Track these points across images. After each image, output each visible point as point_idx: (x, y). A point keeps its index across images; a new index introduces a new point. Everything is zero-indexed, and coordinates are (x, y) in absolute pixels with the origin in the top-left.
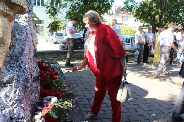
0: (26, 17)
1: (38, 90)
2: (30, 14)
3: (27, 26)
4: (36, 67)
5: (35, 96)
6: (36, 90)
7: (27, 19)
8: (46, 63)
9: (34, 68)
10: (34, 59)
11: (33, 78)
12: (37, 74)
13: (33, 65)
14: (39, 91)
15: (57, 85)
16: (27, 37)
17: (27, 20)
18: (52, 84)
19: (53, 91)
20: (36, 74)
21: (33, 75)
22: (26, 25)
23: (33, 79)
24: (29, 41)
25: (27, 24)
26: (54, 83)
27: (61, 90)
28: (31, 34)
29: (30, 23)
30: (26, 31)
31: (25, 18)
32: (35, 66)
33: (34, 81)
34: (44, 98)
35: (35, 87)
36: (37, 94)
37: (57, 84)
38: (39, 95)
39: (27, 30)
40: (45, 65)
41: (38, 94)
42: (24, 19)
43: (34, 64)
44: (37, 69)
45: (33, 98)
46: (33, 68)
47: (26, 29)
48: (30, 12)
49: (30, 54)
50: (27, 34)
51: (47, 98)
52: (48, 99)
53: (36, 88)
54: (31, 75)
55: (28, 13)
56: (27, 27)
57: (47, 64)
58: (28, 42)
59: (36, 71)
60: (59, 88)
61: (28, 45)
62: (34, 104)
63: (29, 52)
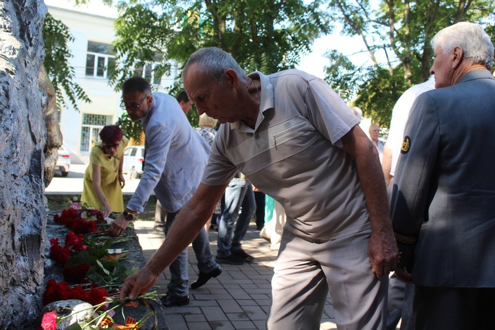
0: (14, 49)
1: (34, 280)
2: (31, 45)
3: (12, 73)
4: (34, 204)
5: (21, 300)
6: (27, 279)
7: (14, 53)
8: (89, 214)
9: (24, 208)
10: (31, 180)
11: (17, 237)
12: (35, 226)
13: (24, 196)
14: (38, 285)
15: (107, 272)
16: (8, 107)
17: (15, 56)
18: (92, 268)
19: (89, 287)
20: (30, 226)
21: (18, 227)
22: (7, 70)
23: (18, 243)
24: (12, 117)
25: (12, 68)
26: (101, 266)
27: (117, 287)
28: (27, 101)
29: (27, 70)
30: (6, 86)
31: (7, 50)
32: (29, 202)
33: (22, 251)
34: (49, 306)
35: (25, 271)
36: (30, 292)
37: (111, 270)
38: (37, 297)
39: (8, 83)
41: (33, 294)
42: (7, 55)
43: (27, 193)
44: (37, 211)
45: (12, 305)
46: (19, 207)
47: (4, 79)
48: (30, 40)
49: (15, 160)
50: (7, 96)
51: (58, 305)
52: (61, 308)
53: (29, 273)
54: (12, 226)
55: (25, 41)
56: (12, 76)
57: (94, 215)
58: (9, 122)
59: (31, 216)
60: (114, 281)
61: (8, 129)
62: (12, 325)
63: (10, 154)
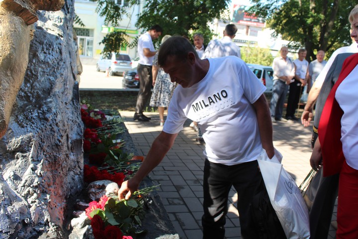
0: (61, 19)
1: (79, 166)
2: (68, 13)
3: (62, 37)
4: (77, 120)
5: (73, 179)
6: (75, 167)
7: (61, 22)
8: (96, 114)
9: (72, 123)
10: (74, 104)
11: (70, 141)
12: (79, 134)
13: (71, 115)
14: (81, 170)
15: (116, 158)
16: (61, 60)
17: (62, 24)
18: (108, 156)
19: (109, 169)
20: (76, 134)
21: (70, 136)
22: (59, 34)
23: (70, 145)
24: (64, 66)
25: (61, 33)
26: (112, 153)
27: (125, 169)
28: (70, 53)
29: (68, 32)
30: (59, 46)
31: (57, 19)
32: (74, 119)
33: (72, 149)
34: (92, 184)
35: (74, 161)
36: (77, 174)
37: (118, 157)
38: (81, 177)
39: (60, 44)
40: (93, 116)
41: (79, 175)
42: (56, 23)
43: (73, 113)
44: (79, 124)
45: (70, 183)
46: (70, 122)
47: (58, 41)
48: (68, 9)
49: (66, 93)
50: (61, 53)
51: (97, 184)
52: (99, 185)
53: (76, 163)
54: (67, 136)
55: (65, 10)
56: (62, 39)
57: (98, 114)
58: (63, 70)
59: (76, 127)
60: (122, 164)
61: (62, 75)
62: (71, 194)
63: (63, 90)
